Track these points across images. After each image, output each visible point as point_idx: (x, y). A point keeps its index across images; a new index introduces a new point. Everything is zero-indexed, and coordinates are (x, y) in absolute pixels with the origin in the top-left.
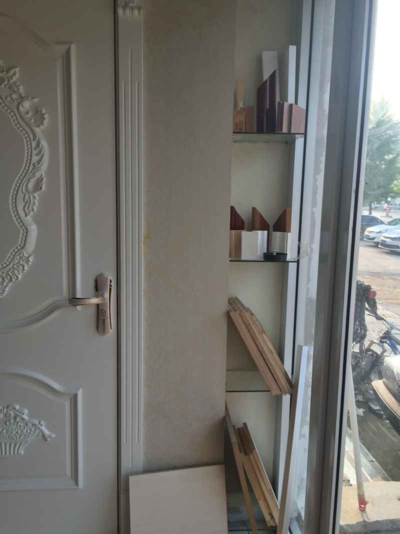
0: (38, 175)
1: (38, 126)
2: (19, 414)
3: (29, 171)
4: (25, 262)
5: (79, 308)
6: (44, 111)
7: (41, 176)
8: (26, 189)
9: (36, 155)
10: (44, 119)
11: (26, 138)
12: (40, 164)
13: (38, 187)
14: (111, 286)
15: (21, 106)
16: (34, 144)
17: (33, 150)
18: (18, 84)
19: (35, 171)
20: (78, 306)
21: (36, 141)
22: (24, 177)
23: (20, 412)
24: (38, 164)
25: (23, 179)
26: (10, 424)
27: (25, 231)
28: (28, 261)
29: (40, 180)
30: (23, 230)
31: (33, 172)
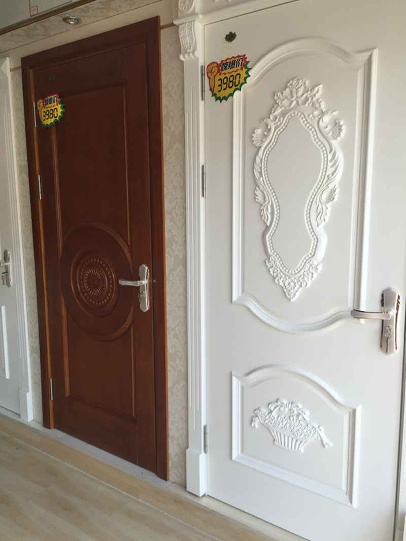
0: (331, 186)
1: (335, 138)
2: (301, 413)
3: (324, 183)
4: (314, 269)
5: (362, 321)
6: (341, 123)
7: (335, 187)
8: (320, 201)
9: (331, 167)
10: (341, 131)
11: (323, 151)
12: (334, 175)
13: (331, 198)
14: (398, 302)
15: (321, 121)
16: (330, 157)
17: (329, 163)
18: (320, 100)
19: (329, 182)
20: (361, 319)
21: (332, 153)
22: (319, 188)
23: (302, 412)
24: (333, 175)
25: (318, 190)
26: (293, 420)
27: (316, 240)
28: (317, 269)
29: (333, 191)
30: (314, 240)
31: (327, 184)
